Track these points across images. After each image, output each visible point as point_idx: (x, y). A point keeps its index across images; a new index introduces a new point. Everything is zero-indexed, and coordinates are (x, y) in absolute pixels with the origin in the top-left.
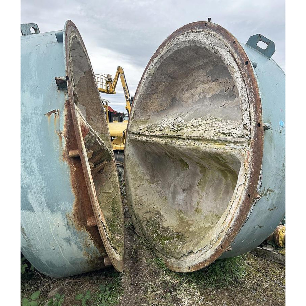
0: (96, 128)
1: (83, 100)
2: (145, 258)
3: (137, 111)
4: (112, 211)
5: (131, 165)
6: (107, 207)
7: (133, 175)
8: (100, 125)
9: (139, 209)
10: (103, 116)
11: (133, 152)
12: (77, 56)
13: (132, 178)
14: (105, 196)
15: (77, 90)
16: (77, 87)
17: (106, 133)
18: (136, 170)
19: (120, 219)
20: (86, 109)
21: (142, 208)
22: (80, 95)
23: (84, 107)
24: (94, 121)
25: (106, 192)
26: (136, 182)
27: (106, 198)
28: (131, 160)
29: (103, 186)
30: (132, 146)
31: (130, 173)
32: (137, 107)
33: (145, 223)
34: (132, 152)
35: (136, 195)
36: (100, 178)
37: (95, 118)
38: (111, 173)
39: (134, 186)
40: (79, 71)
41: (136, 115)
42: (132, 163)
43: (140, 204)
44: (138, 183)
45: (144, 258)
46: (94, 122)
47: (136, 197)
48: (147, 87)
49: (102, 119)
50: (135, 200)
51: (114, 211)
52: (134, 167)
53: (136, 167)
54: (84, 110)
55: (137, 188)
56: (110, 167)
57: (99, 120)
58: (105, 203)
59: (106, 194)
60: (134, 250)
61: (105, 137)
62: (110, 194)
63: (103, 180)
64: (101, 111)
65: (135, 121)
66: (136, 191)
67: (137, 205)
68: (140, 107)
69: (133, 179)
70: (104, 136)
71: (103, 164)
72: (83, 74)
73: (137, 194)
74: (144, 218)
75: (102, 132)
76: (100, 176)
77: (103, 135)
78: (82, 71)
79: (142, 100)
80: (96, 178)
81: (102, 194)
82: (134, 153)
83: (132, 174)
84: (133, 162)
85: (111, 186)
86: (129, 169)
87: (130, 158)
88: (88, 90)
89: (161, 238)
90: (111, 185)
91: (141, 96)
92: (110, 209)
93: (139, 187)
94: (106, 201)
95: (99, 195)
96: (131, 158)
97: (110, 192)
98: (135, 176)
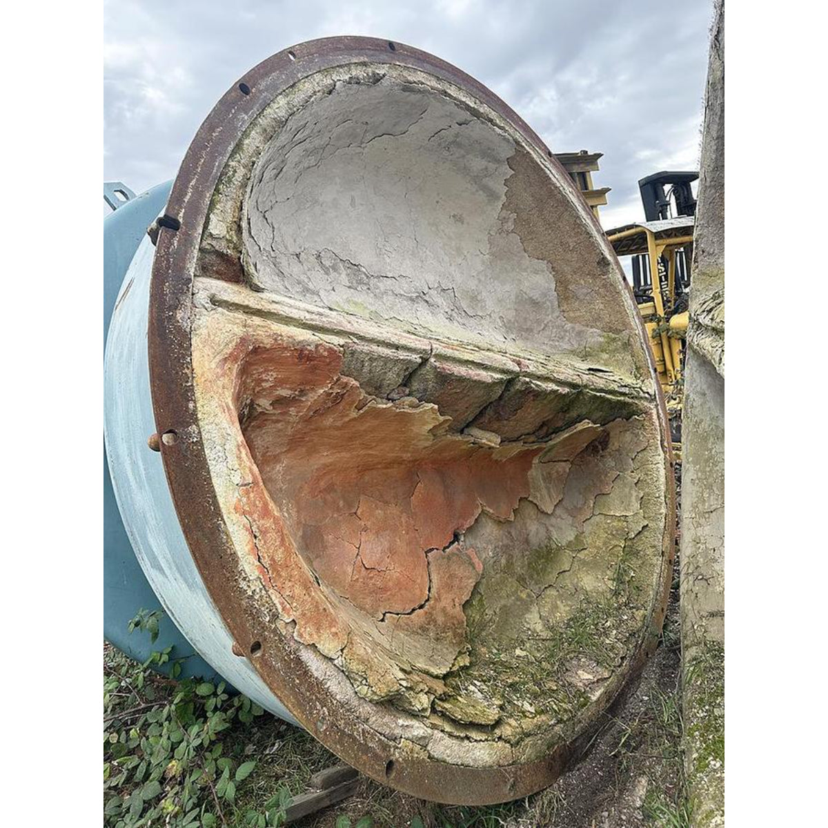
0: (591, 319)
1: (537, 244)
2: (650, 783)
3: (705, 239)
4: (614, 580)
5: (697, 431)
6: (602, 564)
7: (698, 466)
8: (602, 306)
9: (693, 595)
10: (608, 278)
11: (705, 387)
12: (450, 127)
13: (694, 477)
14: (606, 526)
15: (513, 219)
16: (510, 212)
17: (622, 329)
18: (711, 450)
19: (634, 610)
20: (552, 268)
21: (705, 594)
22: (526, 233)
23: (545, 261)
24: (582, 297)
25: (612, 513)
26: (706, 495)
27: (607, 533)
28: (695, 416)
29: (604, 494)
30: (700, 365)
31: (691, 459)
32: (701, 222)
33: (693, 652)
34: (699, 387)
35: (697, 541)
36: (597, 469)
37: (583, 288)
38: (640, 454)
39: (695, 507)
40: (492, 166)
41: (703, 252)
42: (697, 424)
43: (700, 577)
44: (712, 498)
45: (644, 781)
46: (581, 301)
47: (694, 549)
48: (717, 138)
49: (604, 286)
50: (689, 557)
51: (619, 580)
52: (705, 439)
53: (712, 439)
54: (548, 273)
55: (707, 516)
56: (637, 435)
57: (598, 293)
58: (599, 548)
59: (609, 521)
60: (627, 735)
61: (619, 343)
62: (624, 521)
63: (606, 475)
64: (598, 263)
65: (704, 274)
66: (699, 525)
67: (690, 578)
68: (713, 221)
69: (697, 481)
70: (614, 339)
71: (575, 431)
72: (506, 169)
73: (702, 538)
74: (699, 634)
75: (610, 328)
76: (597, 465)
77: (613, 336)
78: (498, 161)
79: (713, 191)
80: (582, 470)
81: (597, 519)
82: (708, 388)
83: (695, 463)
84: (702, 420)
85: (633, 499)
86: (688, 443)
87: (692, 407)
88: (541, 211)
89: (711, 737)
90: (634, 494)
91: (708, 179)
92: (608, 572)
93: (712, 512)
94: (605, 544)
95: (584, 522)
96: (696, 407)
97: (626, 516)
98: (704, 472)
